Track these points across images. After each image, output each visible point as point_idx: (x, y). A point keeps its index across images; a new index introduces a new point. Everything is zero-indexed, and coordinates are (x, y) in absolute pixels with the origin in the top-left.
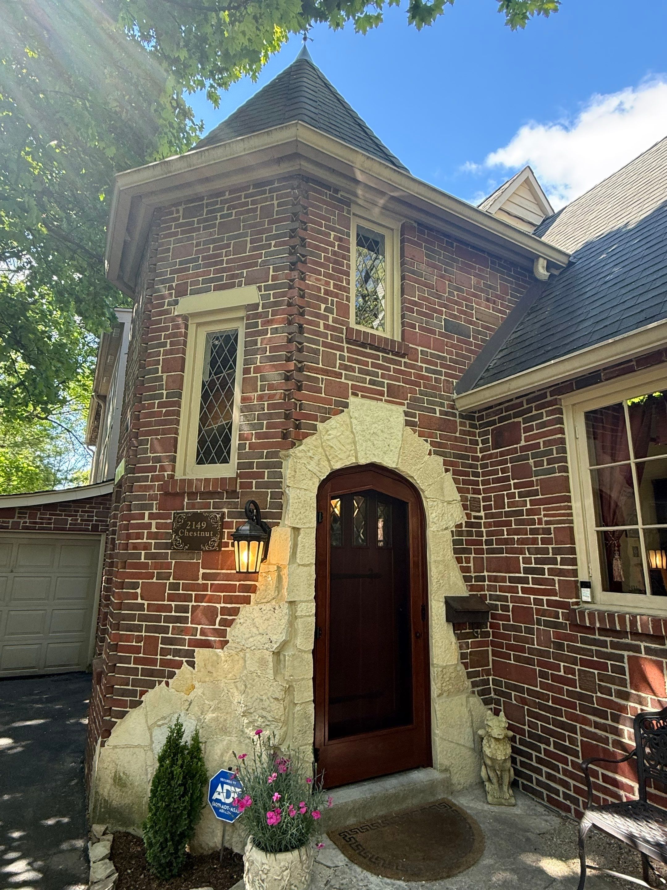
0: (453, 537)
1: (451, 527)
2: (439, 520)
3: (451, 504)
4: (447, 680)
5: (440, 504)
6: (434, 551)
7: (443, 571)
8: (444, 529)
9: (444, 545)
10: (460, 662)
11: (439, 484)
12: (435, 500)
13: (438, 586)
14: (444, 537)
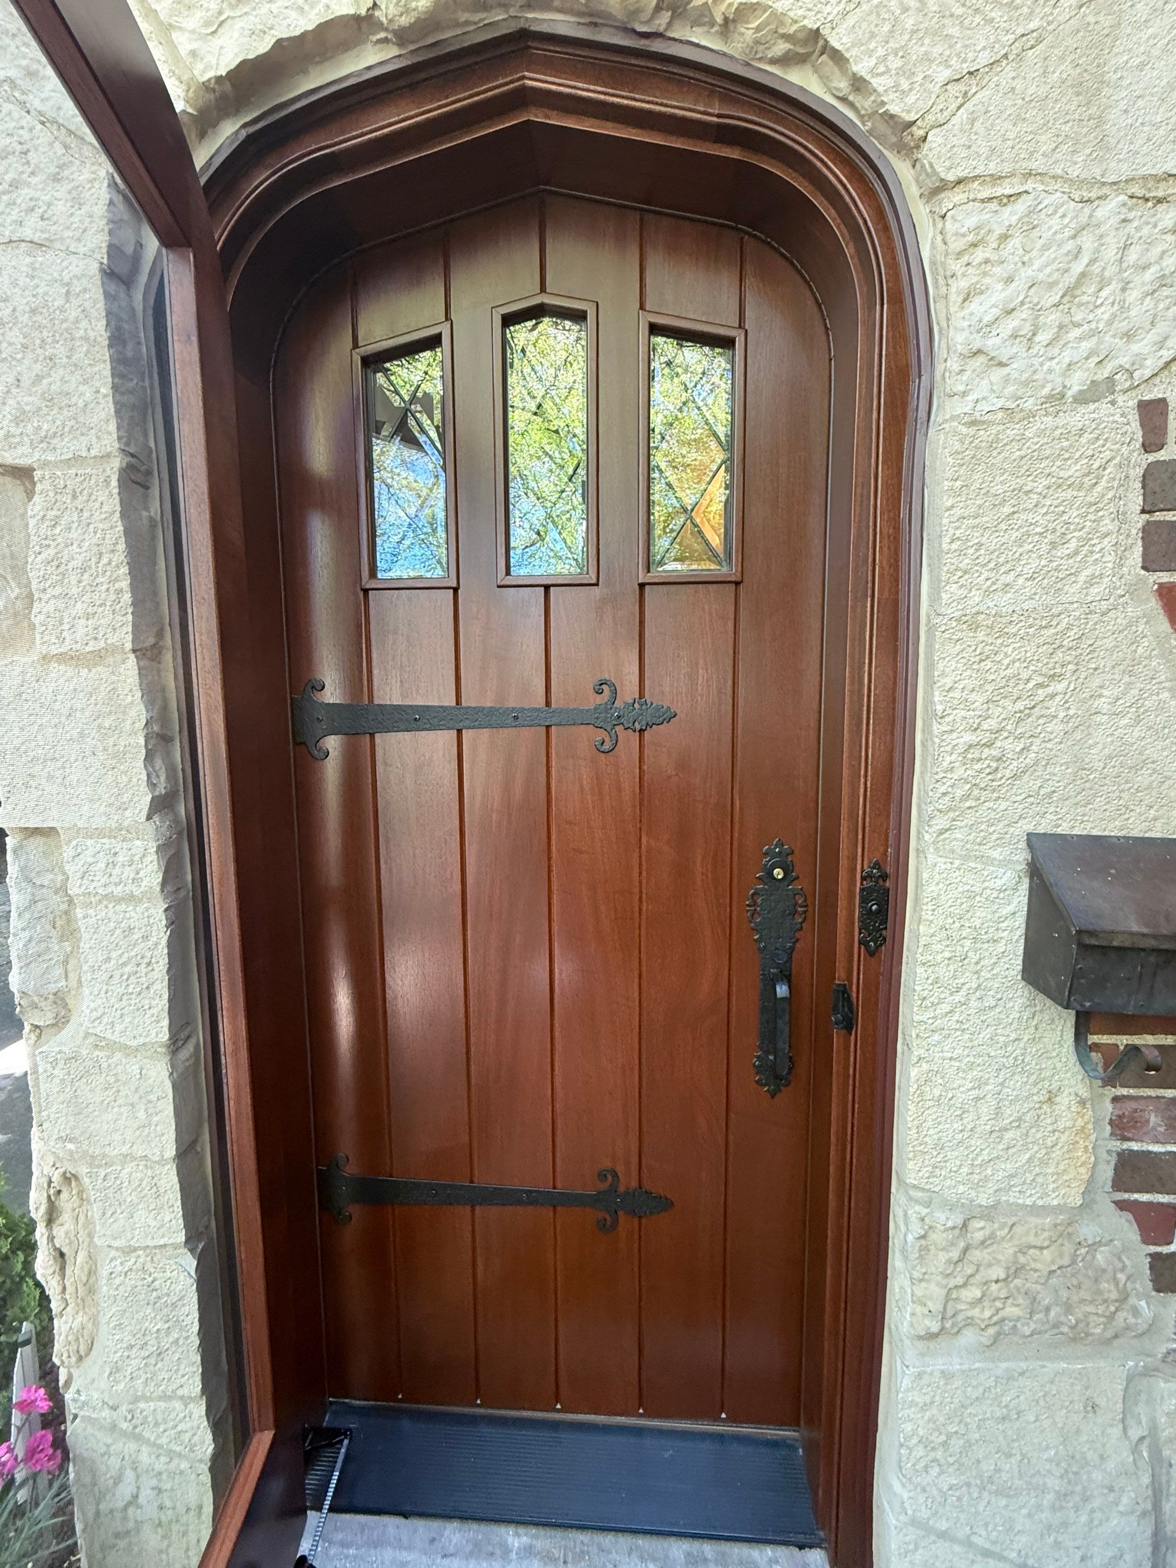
0: (1151, 447)
1: (1147, 373)
2: (1038, 338)
3: (1162, 207)
4: (994, 1277)
5: (1055, 212)
6: (971, 551)
7: (1028, 680)
8: (1070, 393)
9: (1062, 508)
10: (1105, 1202)
11: (1062, 58)
12: (1008, 192)
13: (980, 771)
14: (1067, 456)
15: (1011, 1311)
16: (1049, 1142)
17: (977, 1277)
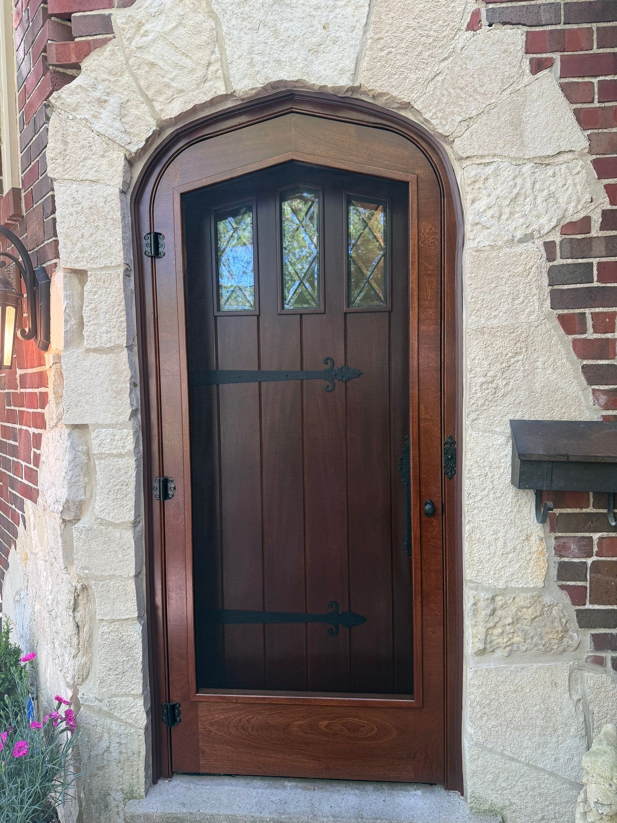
0: (551, 257)
1: (546, 231)
2: (502, 217)
3: (548, 167)
4: (507, 623)
5: (506, 169)
6: (479, 302)
7: (506, 355)
8: (516, 239)
9: (516, 284)
10: (554, 585)
11: (505, 113)
12: (487, 161)
13: (488, 394)
14: (516, 264)
15: (516, 639)
16: (528, 558)
17: (500, 623)
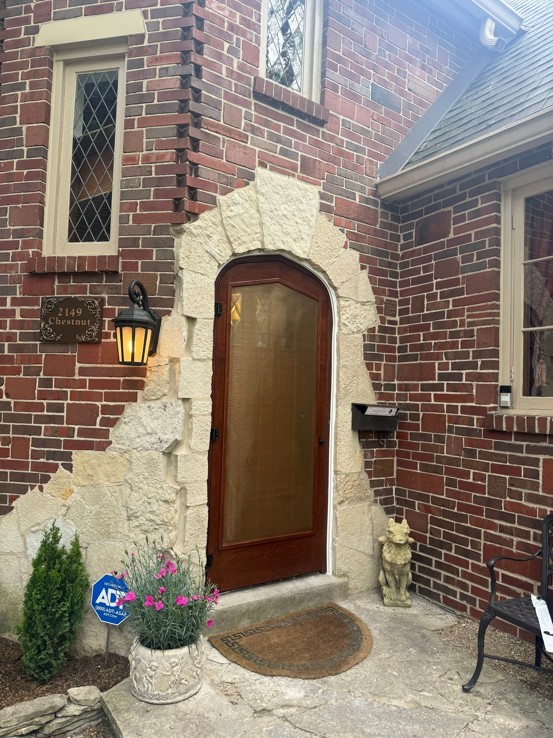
0: (364, 341)
1: (364, 330)
2: (351, 323)
3: (365, 306)
4: (350, 488)
5: (353, 304)
6: (344, 355)
7: (351, 377)
8: (355, 332)
9: (354, 349)
10: (364, 470)
11: (353, 282)
12: (347, 300)
13: (345, 392)
14: (355, 341)
15: (352, 495)
16: (356, 460)
17: (347, 488)
